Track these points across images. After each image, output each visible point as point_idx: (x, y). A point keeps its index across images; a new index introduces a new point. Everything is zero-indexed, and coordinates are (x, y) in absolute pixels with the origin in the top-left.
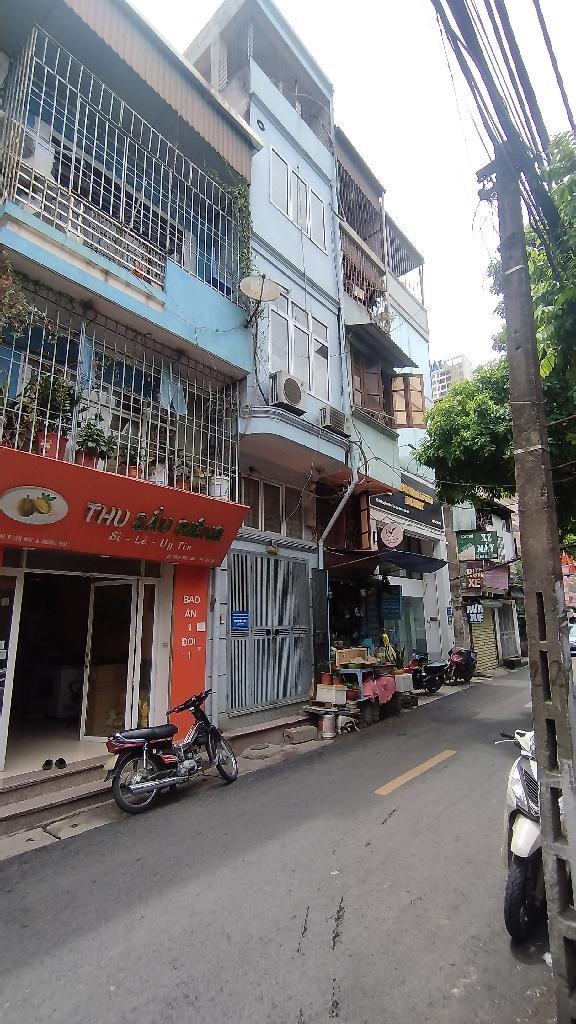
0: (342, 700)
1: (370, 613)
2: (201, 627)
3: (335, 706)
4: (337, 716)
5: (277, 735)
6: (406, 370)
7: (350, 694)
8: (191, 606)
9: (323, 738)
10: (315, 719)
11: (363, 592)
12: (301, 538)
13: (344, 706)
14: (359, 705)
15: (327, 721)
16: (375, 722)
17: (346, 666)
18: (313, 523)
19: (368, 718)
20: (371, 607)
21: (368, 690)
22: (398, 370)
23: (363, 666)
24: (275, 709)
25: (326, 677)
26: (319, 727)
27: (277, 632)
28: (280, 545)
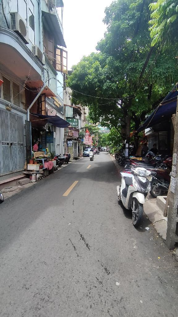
0: (38, 169)
1: (43, 141)
3: (36, 171)
4: (36, 174)
5: (15, 183)
6: (61, 47)
7: (40, 166)
9: (32, 182)
10: (28, 176)
11: (41, 133)
12: (20, 106)
13: (38, 171)
14: (44, 170)
15: (33, 176)
16: (47, 176)
17: (38, 158)
18: (24, 101)
19: (45, 174)
20: (43, 138)
21: (46, 165)
22: (58, 46)
23: (44, 157)
24: (12, 173)
25: (32, 162)
26: (31, 179)
27: (11, 144)
28: (12, 107)
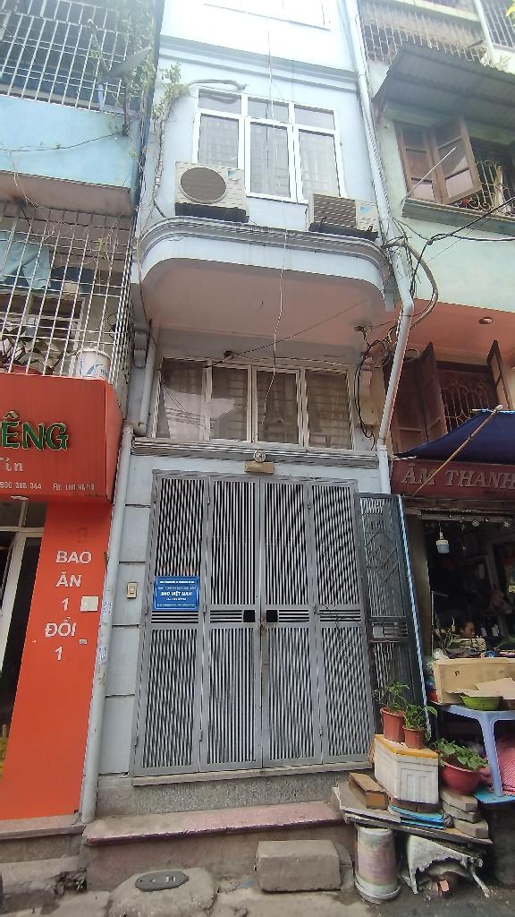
2: (88, 603)
7: (449, 775)
8: (71, 569)
13: (438, 808)
15: (369, 848)
18: (370, 420)
23: (502, 704)
24: (264, 781)
25: (391, 724)
27: (271, 616)
28: (269, 459)
